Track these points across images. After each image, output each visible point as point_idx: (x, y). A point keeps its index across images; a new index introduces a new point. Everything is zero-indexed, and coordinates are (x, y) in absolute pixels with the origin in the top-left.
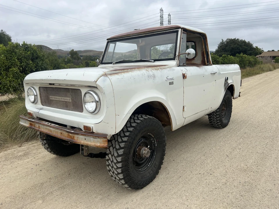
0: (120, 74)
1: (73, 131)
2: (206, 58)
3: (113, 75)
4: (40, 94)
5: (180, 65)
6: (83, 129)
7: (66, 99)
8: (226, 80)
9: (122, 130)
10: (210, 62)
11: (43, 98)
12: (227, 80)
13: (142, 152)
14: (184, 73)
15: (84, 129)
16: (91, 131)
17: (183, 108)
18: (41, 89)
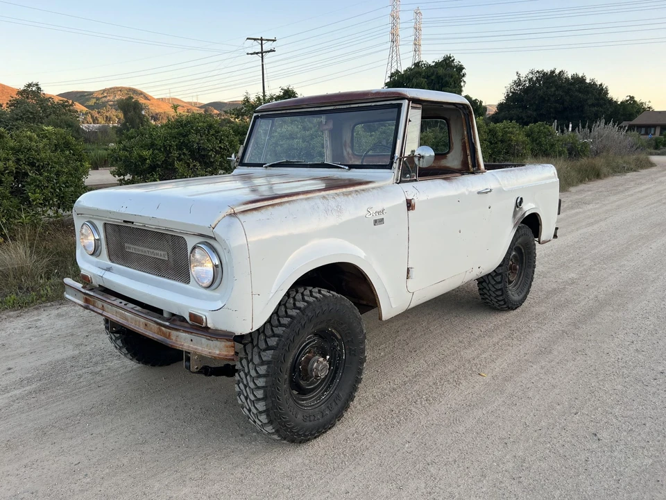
0: (263, 211)
1: (167, 324)
2: (469, 157)
3: (249, 212)
4: (106, 237)
5: (403, 179)
6: (188, 318)
7: (157, 254)
8: (518, 204)
9: (269, 321)
10: (479, 166)
11: (111, 246)
12: (520, 205)
13: (313, 365)
14: (409, 198)
15: (190, 320)
16: (204, 325)
17: (408, 273)
18: (108, 227)
